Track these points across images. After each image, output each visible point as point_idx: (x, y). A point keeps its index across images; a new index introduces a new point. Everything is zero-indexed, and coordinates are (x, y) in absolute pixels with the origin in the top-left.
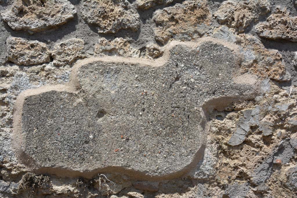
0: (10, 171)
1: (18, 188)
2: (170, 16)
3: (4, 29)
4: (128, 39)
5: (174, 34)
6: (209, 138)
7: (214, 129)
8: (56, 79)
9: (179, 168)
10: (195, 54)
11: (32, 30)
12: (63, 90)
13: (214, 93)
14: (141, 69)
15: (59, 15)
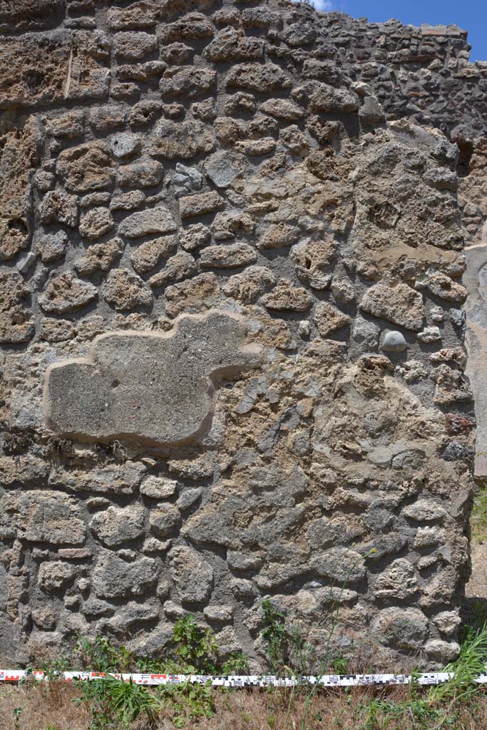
0: (40, 435)
1: (46, 451)
2: (180, 291)
3: (40, 311)
4: (143, 314)
5: (184, 308)
6: (217, 406)
7: (222, 397)
8: (78, 353)
9: (186, 435)
10: (202, 325)
11: (60, 311)
12: (83, 362)
13: (220, 362)
14: (151, 341)
15: (82, 296)
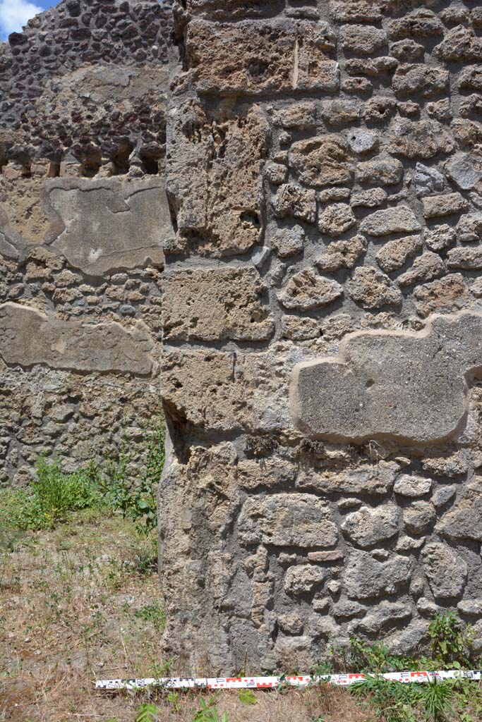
0: (287, 437)
1: (295, 452)
2: (430, 291)
3: (278, 308)
4: (391, 313)
5: (435, 307)
6: (471, 405)
7: (475, 396)
8: (327, 352)
9: (444, 434)
10: (455, 325)
11: (303, 308)
12: (334, 362)
13: (474, 362)
14: (405, 341)
15: (328, 293)
